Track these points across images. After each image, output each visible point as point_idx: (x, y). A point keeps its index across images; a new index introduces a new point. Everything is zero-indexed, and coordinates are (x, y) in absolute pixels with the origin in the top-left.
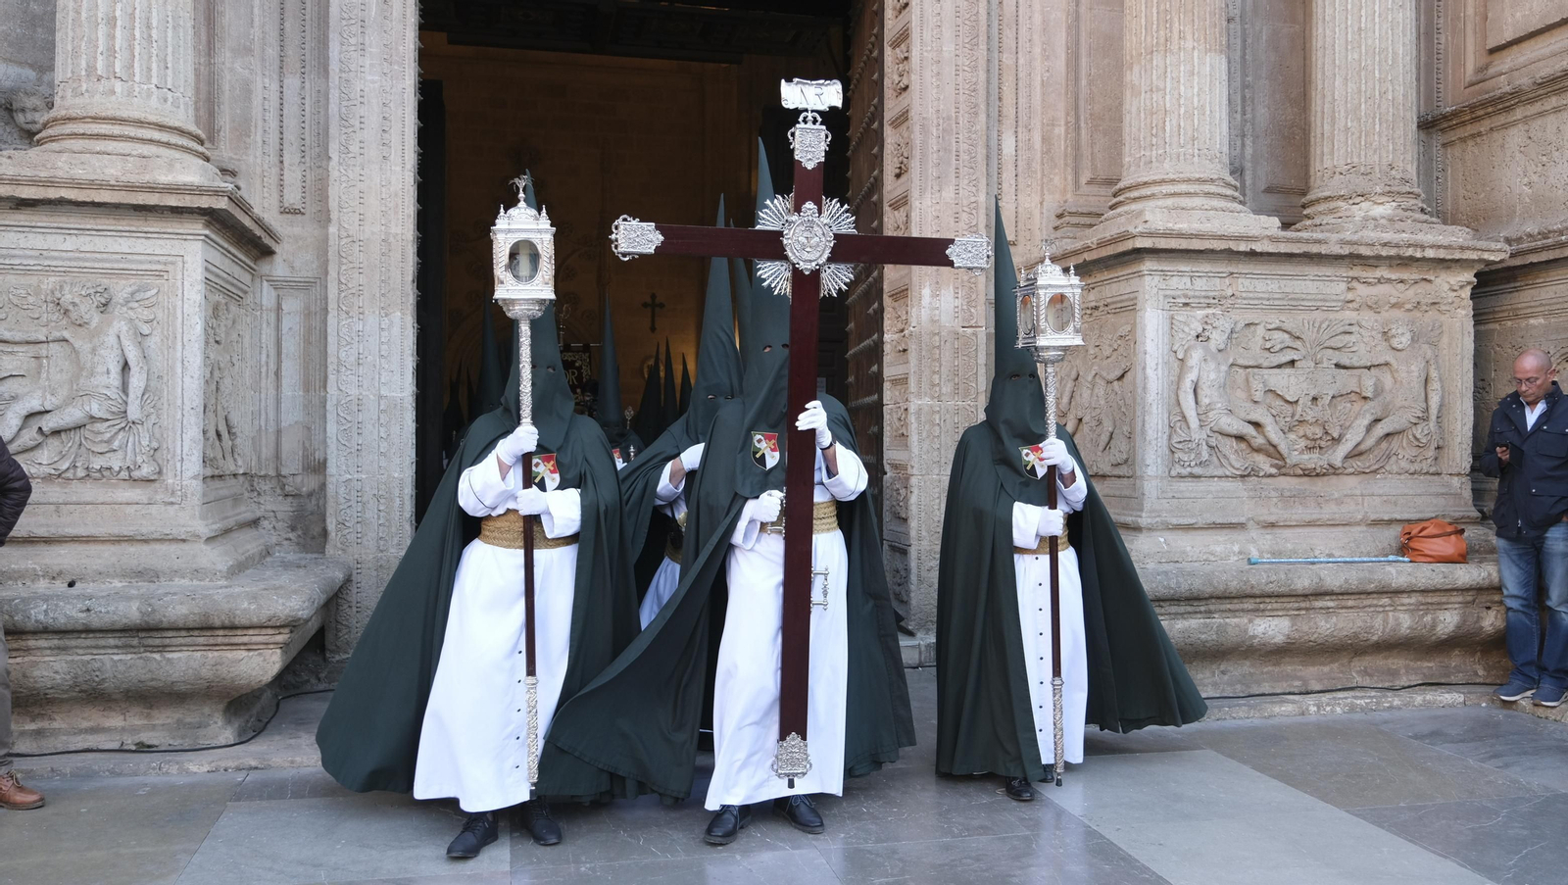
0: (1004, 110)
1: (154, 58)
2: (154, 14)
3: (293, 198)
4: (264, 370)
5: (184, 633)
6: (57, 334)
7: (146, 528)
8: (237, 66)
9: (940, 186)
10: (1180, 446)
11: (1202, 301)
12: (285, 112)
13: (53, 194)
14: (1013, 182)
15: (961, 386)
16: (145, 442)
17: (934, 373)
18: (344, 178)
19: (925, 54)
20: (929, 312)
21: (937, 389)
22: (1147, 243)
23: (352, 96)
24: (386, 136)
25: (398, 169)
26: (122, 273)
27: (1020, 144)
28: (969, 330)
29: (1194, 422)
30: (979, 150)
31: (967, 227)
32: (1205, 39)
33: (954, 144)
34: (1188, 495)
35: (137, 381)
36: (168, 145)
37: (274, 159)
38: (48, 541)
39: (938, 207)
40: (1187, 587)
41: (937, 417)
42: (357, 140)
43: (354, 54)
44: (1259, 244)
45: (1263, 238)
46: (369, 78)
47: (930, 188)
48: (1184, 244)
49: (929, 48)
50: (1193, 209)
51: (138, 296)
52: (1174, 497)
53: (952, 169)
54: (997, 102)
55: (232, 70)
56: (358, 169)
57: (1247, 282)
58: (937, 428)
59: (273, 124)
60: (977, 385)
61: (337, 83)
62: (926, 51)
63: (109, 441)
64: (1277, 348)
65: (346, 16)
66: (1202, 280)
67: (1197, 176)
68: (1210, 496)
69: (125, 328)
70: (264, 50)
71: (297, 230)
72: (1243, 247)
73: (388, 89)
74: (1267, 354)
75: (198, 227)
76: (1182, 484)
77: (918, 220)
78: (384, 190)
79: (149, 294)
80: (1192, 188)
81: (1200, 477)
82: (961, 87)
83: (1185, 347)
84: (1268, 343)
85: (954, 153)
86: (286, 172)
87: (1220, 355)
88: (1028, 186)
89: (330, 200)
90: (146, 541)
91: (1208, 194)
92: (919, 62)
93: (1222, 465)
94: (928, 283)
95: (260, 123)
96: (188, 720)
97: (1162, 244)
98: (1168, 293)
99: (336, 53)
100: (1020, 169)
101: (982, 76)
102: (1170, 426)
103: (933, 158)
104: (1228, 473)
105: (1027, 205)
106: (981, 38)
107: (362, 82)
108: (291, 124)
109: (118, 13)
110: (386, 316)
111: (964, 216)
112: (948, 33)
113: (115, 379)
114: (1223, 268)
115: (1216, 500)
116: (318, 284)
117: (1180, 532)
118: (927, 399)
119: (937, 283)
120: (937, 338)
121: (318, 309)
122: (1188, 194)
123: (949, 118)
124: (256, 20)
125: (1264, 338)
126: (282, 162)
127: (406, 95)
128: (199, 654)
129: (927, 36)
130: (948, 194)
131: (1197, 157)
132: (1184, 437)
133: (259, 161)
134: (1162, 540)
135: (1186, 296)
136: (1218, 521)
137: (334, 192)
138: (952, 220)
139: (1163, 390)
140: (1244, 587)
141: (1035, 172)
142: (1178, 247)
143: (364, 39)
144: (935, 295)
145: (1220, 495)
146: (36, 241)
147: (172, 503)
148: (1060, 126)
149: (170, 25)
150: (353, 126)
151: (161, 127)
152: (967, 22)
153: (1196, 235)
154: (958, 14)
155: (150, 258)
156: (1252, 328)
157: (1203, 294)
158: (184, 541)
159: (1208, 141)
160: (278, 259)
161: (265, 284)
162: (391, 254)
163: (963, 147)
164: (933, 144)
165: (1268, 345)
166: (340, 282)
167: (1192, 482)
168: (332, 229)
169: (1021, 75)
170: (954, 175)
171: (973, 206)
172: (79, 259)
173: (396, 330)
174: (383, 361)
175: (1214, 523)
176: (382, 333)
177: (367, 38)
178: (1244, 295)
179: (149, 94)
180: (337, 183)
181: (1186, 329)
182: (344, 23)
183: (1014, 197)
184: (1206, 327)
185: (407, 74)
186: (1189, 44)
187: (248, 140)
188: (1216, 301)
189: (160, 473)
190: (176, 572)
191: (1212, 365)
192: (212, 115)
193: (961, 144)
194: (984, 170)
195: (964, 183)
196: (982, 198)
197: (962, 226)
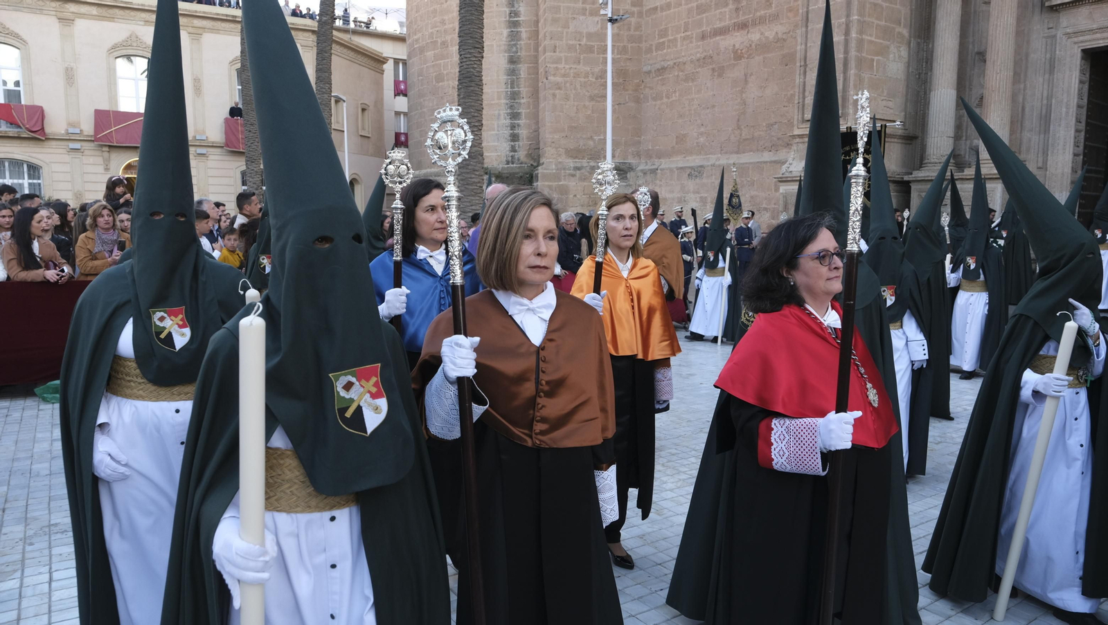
3: (1040, 164)
12: (1039, 144)
23: (1056, 138)
24: (1064, 147)
42: (1057, 149)
43: (1057, 127)
46: (1061, 132)
56: (1056, 157)
59: (1037, 147)
61: (1052, 135)
65: (1056, 118)
70: (1036, 129)
73: (1066, 135)
78: (1062, 161)
86: (1039, 158)
99: (1052, 128)
107: (1059, 134)
108: (1040, 146)
124: (1034, 122)
126: (1037, 156)
137: (1048, 163)
168: (1048, 172)
192: (1020, 147)
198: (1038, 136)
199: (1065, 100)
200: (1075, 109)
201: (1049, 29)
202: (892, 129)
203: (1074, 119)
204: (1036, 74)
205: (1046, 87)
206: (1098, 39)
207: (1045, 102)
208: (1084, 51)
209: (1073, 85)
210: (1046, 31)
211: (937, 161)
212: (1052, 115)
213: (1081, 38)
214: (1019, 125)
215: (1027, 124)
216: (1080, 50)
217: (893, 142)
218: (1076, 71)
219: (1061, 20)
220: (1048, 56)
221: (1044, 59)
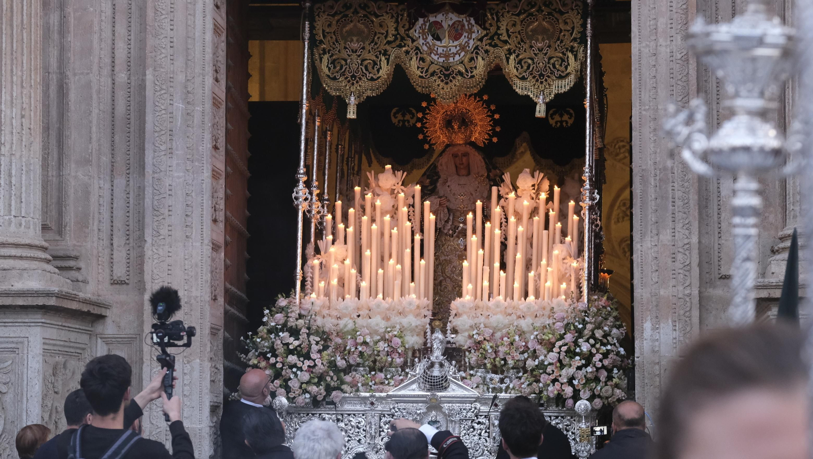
1: (13, 197)
2: (14, 166)
3: (120, 272)
8: (80, 174)
9: (658, 229)
12: (115, 205)
18: (155, 256)
19: (644, 113)
20: (651, 344)
23: (162, 191)
24: (190, 219)
25: (198, 244)
30: (691, 197)
31: (682, 266)
33: (671, 192)
37: (106, 242)
39: (656, 249)
42: (166, 225)
43: (164, 158)
46: (176, 175)
47: (649, 232)
49: (647, 107)
53: (669, 214)
55: (76, 177)
56: (166, 248)
59: (106, 215)
61: (151, 182)
62: (645, 110)
65: (158, 129)
70: (99, 159)
71: (123, 297)
73: (190, 182)
77: (640, 261)
78: (186, 262)
79: (6, 364)
85: (671, 200)
86: (115, 252)
89: (146, 273)
92: (638, 120)
94: (649, 318)
95: (96, 215)
99: (150, 158)
103: (652, 205)
107: (170, 178)
108: (119, 214)
110: (188, 363)
111: (680, 257)
112: (663, 92)
116: (138, 339)
119: (657, 317)
121: (137, 359)
123: (665, 169)
124: (94, 136)
126: (112, 244)
127: (204, 185)
129: (645, 96)
130: (666, 237)
133: (95, 245)
137: (147, 268)
138: (669, 261)
143: (172, 145)
144: (655, 329)
149: (24, 172)
150: (163, 214)
152: (679, 82)
154: (672, 76)
155: (7, 340)
160: (109, 321)
161: (99, 340)
162: (192, 313)
163: (678, 194)
164: (652, 193)
170: (671, 219)
173: (196, 374)
174: (185, 399)
176: (185, 377)
177: (174, 143)
179: (10, 223)
180: (150, 261)
182: (156, 134)
185: (205, 168)
187: (87, 230)
192: (60, 214)
193: (676, 192)
194: (696, 214)
195: (679, 226)
196: (695, 239)
197: (678, 265)
198: (108, 178)
199: (181, 78)
200: (208, 105)
203: (208, 136)
205: (121, 29)
207: (122, 77)
212: (149, 118)
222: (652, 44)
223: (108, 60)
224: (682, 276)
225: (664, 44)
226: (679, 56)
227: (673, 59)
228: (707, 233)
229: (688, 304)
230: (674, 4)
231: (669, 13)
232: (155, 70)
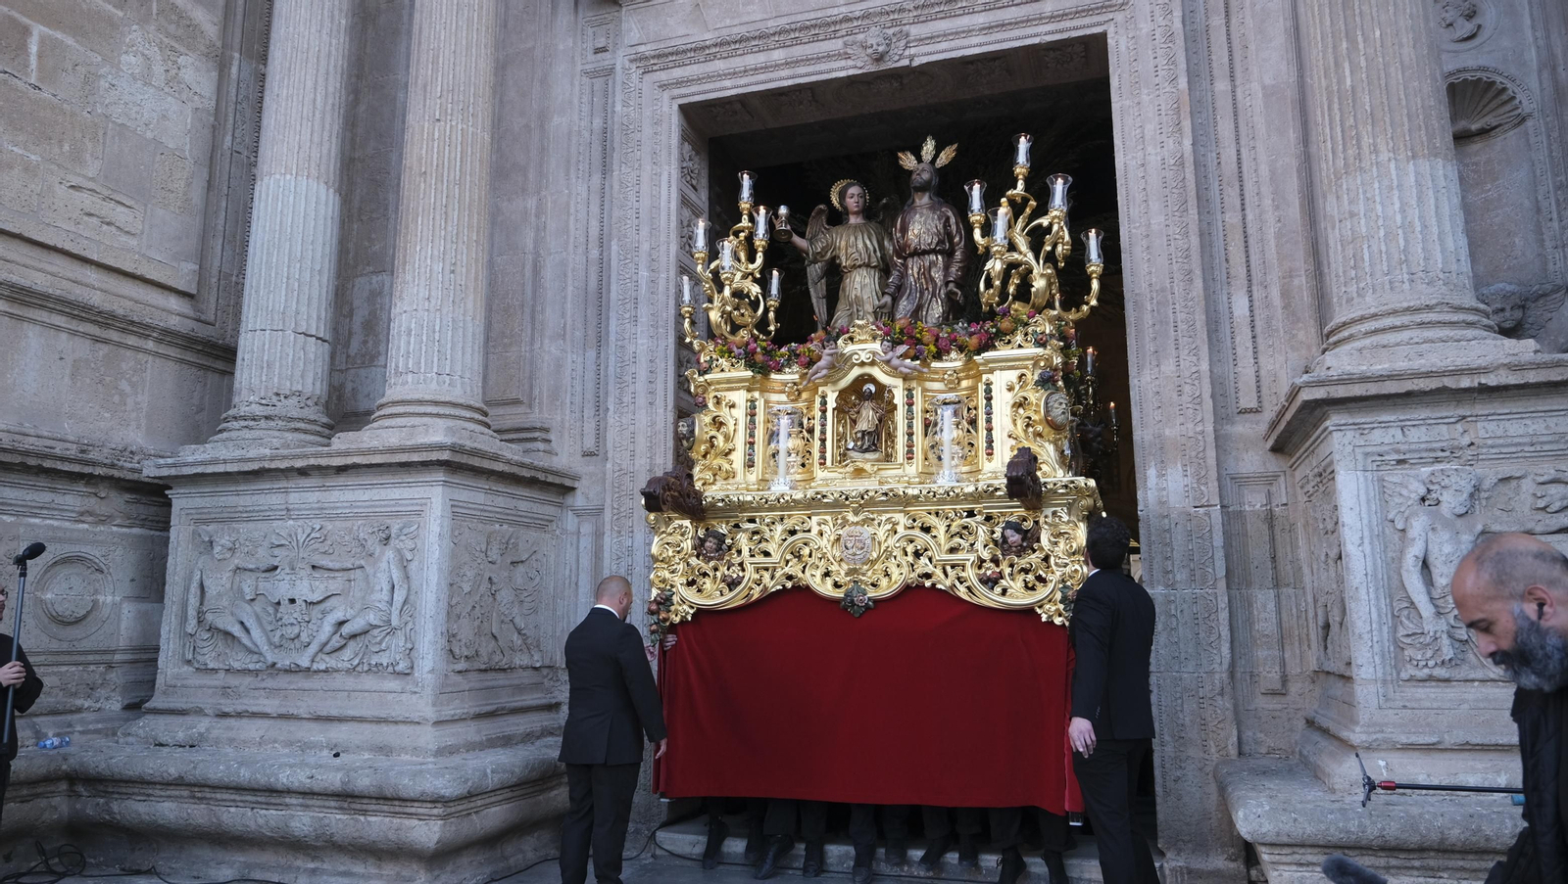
0: (1232, 272)
1: (436, 354)
3: (590, 443)
4: (567, 582)
5: (374, 801)
6: (357, 563)
7: (396, 712)
8: (552, 349)
9: (1158, 360)
10: (1408, 640)
11: (1424, 455)
12: (586, 378)
13: (349, 461)
14: (1250, 345)
15: (1198, 573)
16: (401, 644)
17: (1167, 558)
18: (618, 424)
19: (1134, 231)
20: (1157, 494)
21: (1171, 576)
22: (1319, 394)
23: (627, 358)
24: (653, 385)
25: (662, 410)
26: (397, 515)
27: (1256, 304)
28: (1201, 510)
29: (1426, 610)
30: (1197, 318)
31: (1190, 399)
32: (1405, 145)
33: (1171, 315)
34: (1428, 704)
35: (399, 597)
36: (438, 415)
37: (578, 415)
38: (340, 720)
39: (1157, 383)
40: (1376, 833)
41: (1173, 607)
42: (630, 392)
43: (628, 325)
44: (1492, 376)
45: (1497, 368)
46: (640, 342)
47: (1148, 364)
48: (1373, 389)
49: (1138, 224)
50: (1398, 344)
51: (405, 531)
52: (1405, 707)
53: (1171, 342)
54: (1225, 264)
55: (548, 352)
56: (630, 415)
57: (1492, 426)
58: (1174, 619)
59: (577, 386)
60: (1214, 570)
61: (614, 350)
62: (1134, 228)
63: (380, 643)
64: (1556, 506)
65: (622, 298)
66: (1422, 430)
67: (1405, 305)
68: (1465, 706)
69: (392, 556)
70: (573, 334)
71: (591, 468)
72: (1466, 382)
73: (654, 348)
74: (1540, 515)
75: (440, 475)
76: (1420, 690)
77: (1138, 398)
78: (650, 429)
79: (412, 529)
80: (1397, 321)
81: (1447, 680)
82: (1173, 256)
83: (1406, 514)
84: (1540, 501)
85: (1172, 324)
86: (585, 424)
87: (1459, 522)
88: (1270, 346)
89: (608, 442)
90: (396, 722)
91: (1422, 325)
92: (1127, 240)
93: (1484, 666)
94: (1153, 463)
95: (569, 388)
96: (404, 873)
97: (1341, 392)
98: (1369, 449)
99: (613, 327)
100: (1258, 330)
101: (1195, 240)
102: (1393, 615)
103: (1149, 333)
104: (1492, 676)
105: (1270, 367)
106: (1190, 204)
107: (634, 346)
108: (591, 386)
109: (413, 325)
111: (1187, 389)
112: (1155, 206)
113: (385, 596)
114: (1453, 411)
115: (1473, 712)
116: (600, 511)
117: (1417, 754)
118: (1161, 588)
119: (1162, 463)
120: (1166, 521)
121: (599, 531)
122: (1394, 328)
123: (1163, 290)
124: (568, 309)
125: (1534, 495)
126: (583, 416)
128: (388, 819)
129: (1135, 212)
130: (1168, 367)
131: (1407, 284)
132: (1411, 628)
133: (566, 417)
134: (1382, 763)
135: (1398, 452)
136: (1475, 741)
137: (610, 436)
138: (1175, 395)
139: (1375, 569)
140: (1474, 839)
141: (1277, 330)
142: (1364, 394)
143: (636, 313)
144: (1161, 475)
145: (1482, 705)
146: (349, 496)
147: (416, 693)
148: (1300, 276)
150: (627, 382)
151: (436, 403)
152: (1174, 190)
153: (1388, 376)
154: (1165, 185)
156: (1514, 483)
157: (1423, 446)
158: (419, 723)
159: (1421, 262)
160: (578, 492)
161: (569, 512)
163: (1181, 316)
164: (1148, 319)
165: (1541, 504)
166: (613, 508)
167: (1438, 687)
168: (609, 465)
169: (1250, 231)
170: (1173, 346)
171: (1194, 376)
172: (372, 506)
175: (1467, 743)
177: (638, 311)
178: (1490, 442)
179: (429, 379)
180: (613, 428)
181: (1405, 492)
182: (621, 303)
183: (1252, 361)
184: (1431, 487)
186: (1384, 156)
187: (559, 403)
188: (1447, 454)
189: (412, 668)
190: (403, 749)
191: (1445, 535)
192: (531, 388)
193: (1178, 314)
194: (1205, 337)
195: (1184, 353)
196: (1205, 366)
197: (1185, 398)
198: (581, 352)
199: (645, 247)
201: (598, 51)
202: (129, 304)
204: (567, 174)
205: (594, 208)
206: (721, 76)
207: (594, 253)
208: (687, 111)
209: (663, 204)
210: (591, 57)
211: (258, 410)
213: (678, 73)
214: (527, 317)
215: (550, 317)
216: (675, 107)
217: (137, 349)
218: (669, 164)
219: (625, 26)
220: (598, 122)
221: (586, 134)
222: (1140, 154)
223: (582, 240)
224: (1191, 411)
225: (1153, 152)
226: (1172, 162)
227: (1166, 166)
228: (1219, 361)
229: (1202, 443)
230: (1163, 107)
231: (1157, 118)
232: (619, 240)
